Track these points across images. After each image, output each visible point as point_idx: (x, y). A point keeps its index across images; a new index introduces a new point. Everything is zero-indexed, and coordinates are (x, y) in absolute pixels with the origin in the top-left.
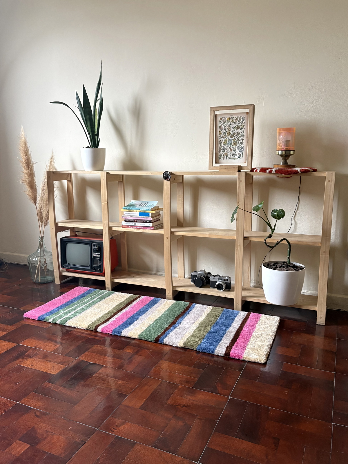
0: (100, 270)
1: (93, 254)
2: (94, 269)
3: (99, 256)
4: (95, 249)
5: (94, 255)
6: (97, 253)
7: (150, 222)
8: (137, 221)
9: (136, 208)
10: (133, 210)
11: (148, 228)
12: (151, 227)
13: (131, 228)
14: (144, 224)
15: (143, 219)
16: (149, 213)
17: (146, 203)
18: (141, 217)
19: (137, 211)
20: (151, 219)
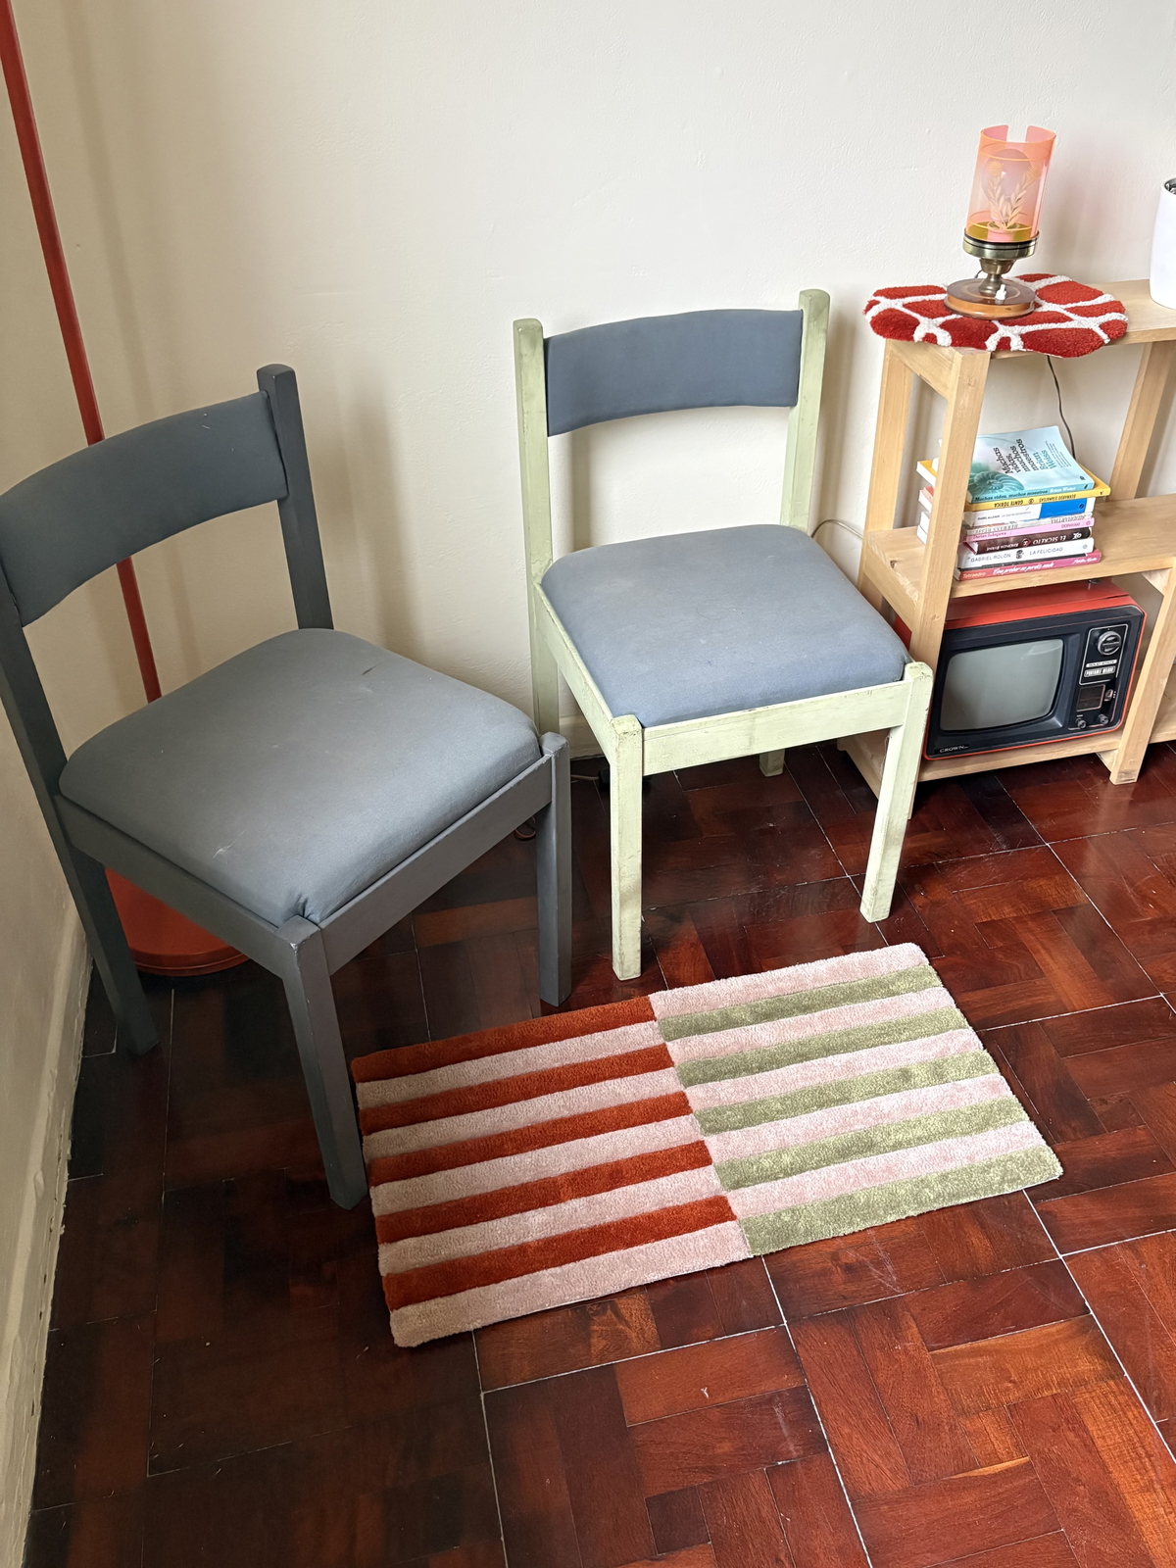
7: (1085, 533)
8: (1030, 540)
9: (1027, 489)
10: (1019, 497)
11: (1077, 561)
12: (1090, 555)
13: (1000, 575)
14: (1061, 549)
15: (1058, 527)
16: (1085, 500)
17: (1017, 445)
18: (1048, 520)
19: (1036, 499)
20: (1088, 523)
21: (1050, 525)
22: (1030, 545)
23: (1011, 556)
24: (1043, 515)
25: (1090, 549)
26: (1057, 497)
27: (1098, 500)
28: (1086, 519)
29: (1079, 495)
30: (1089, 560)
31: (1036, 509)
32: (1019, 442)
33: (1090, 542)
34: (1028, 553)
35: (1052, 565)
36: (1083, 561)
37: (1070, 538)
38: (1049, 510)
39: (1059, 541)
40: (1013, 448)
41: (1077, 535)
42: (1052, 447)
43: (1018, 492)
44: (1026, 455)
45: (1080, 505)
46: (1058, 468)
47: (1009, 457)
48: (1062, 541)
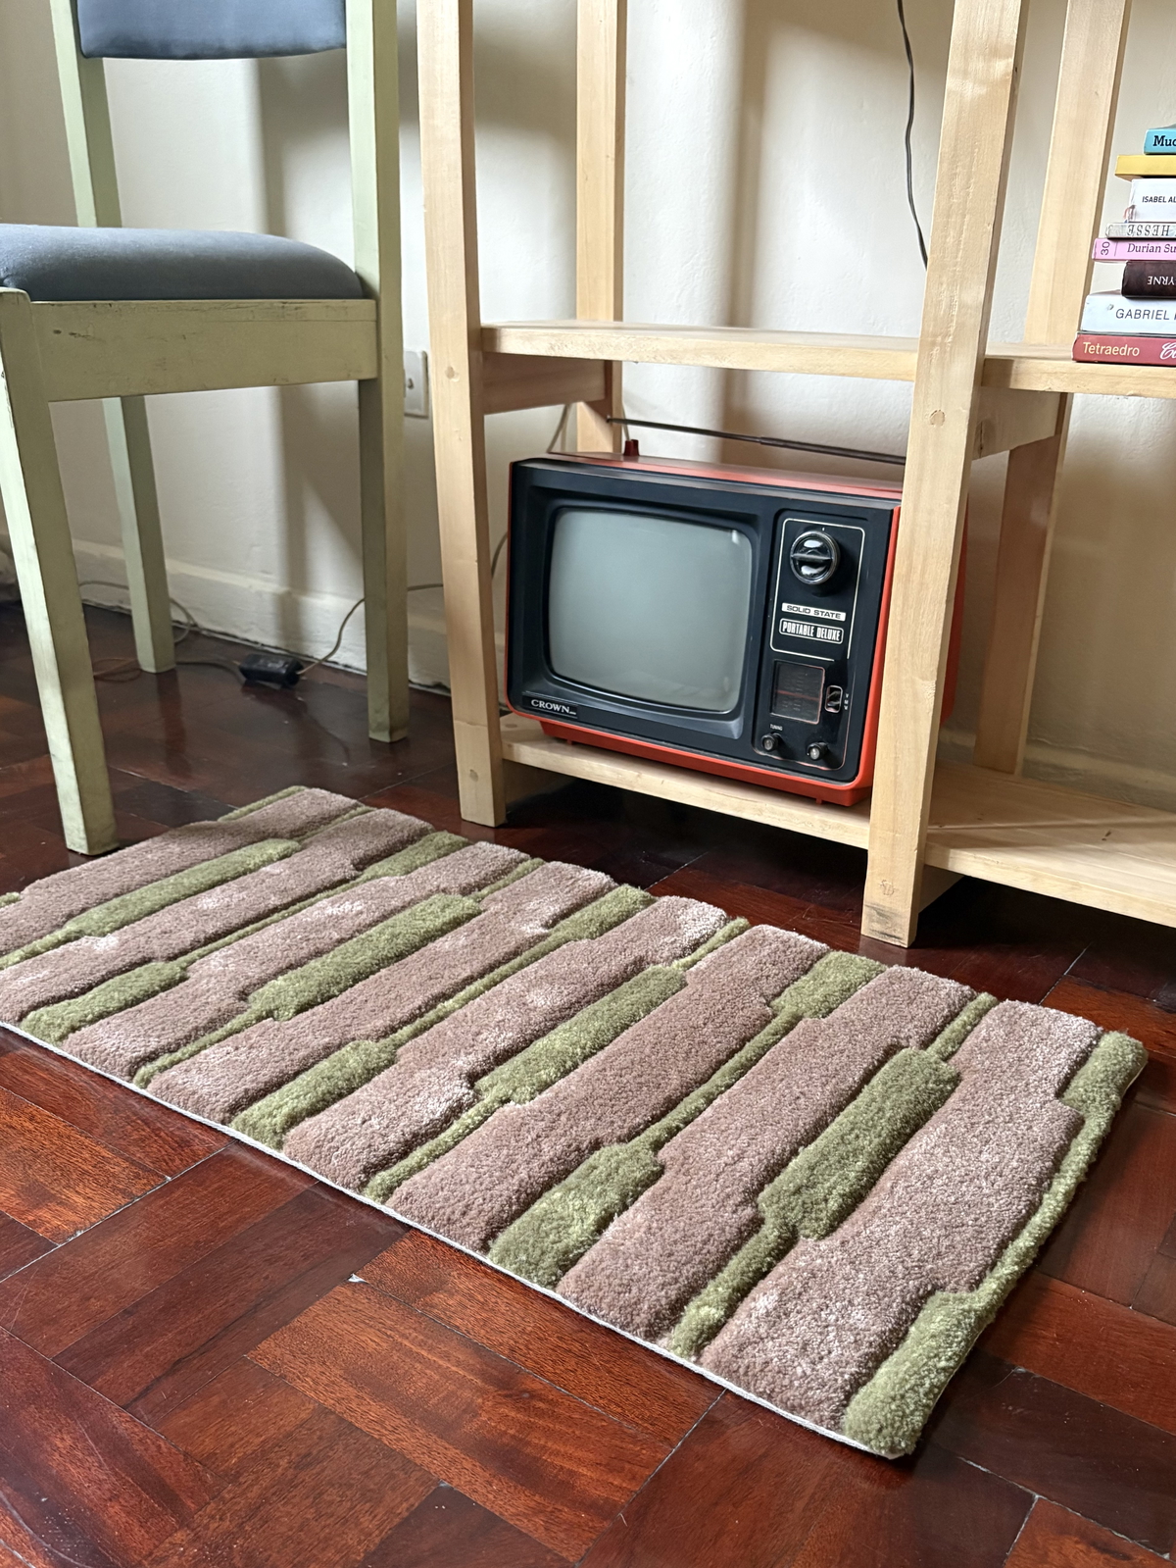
0: (826, 756)
1: (781, 614)
2: (780, 746)
3: (833, 635)
4: (805, 570)
5: (790, 627)
6: (812, 611)
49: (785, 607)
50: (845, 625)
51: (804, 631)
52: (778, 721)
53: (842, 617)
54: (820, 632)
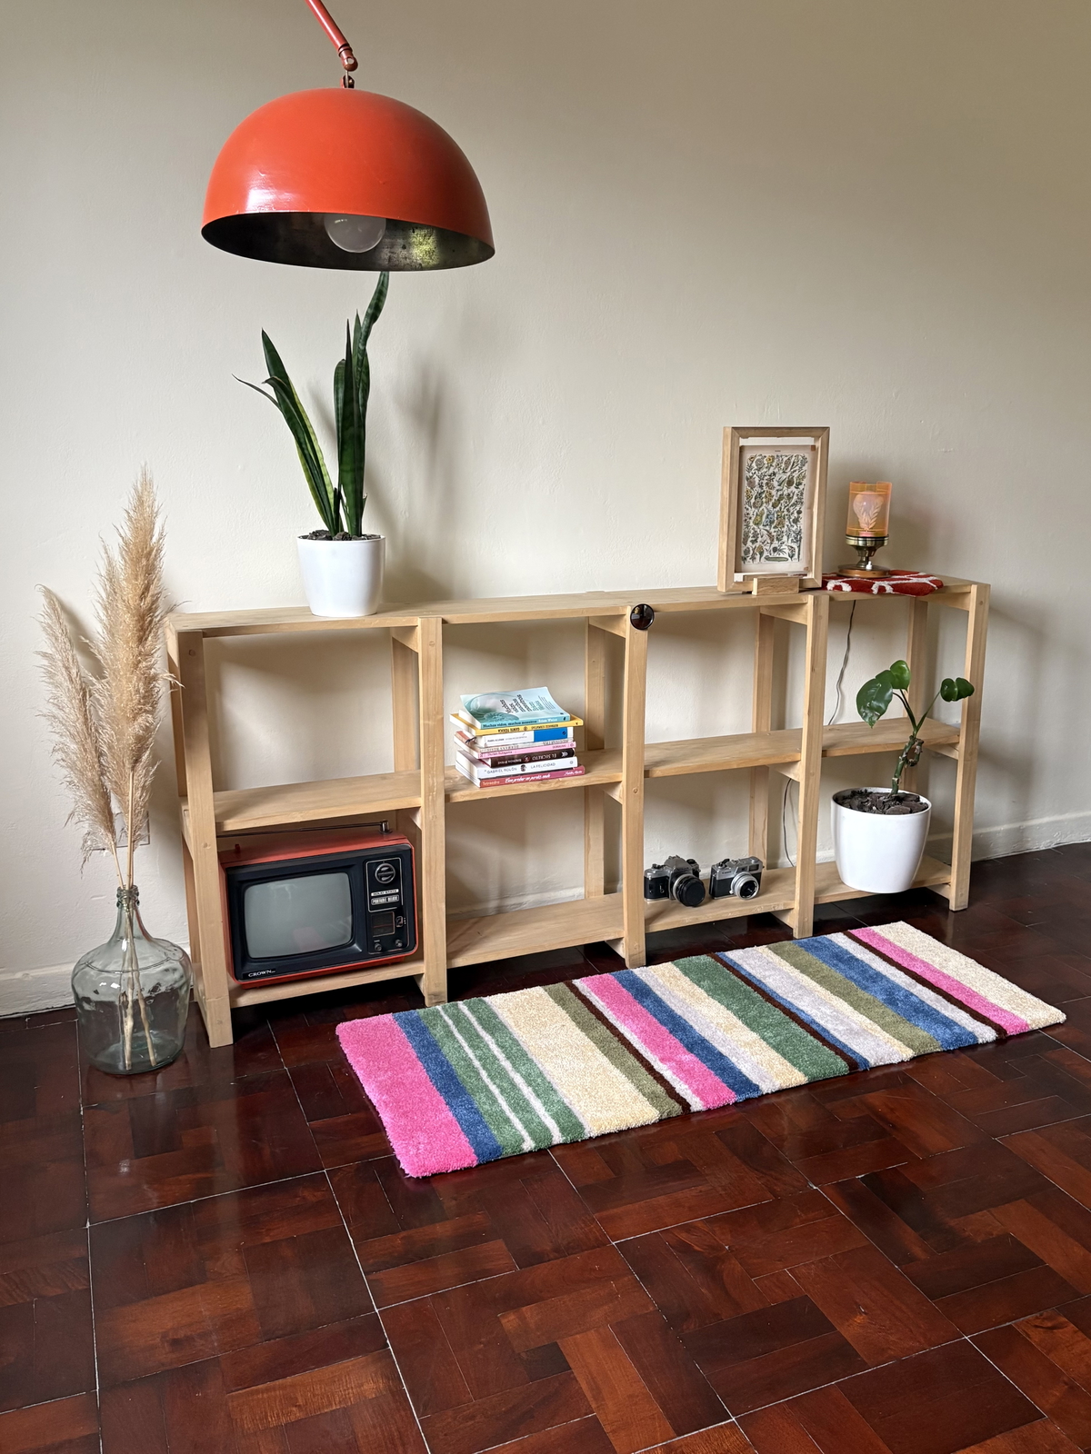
0: (404, 946)
1: (369, 898)
3: (395, 899)
4: (383, 879)
5: (376, 901)
6: (385, 893)
7: (570, 753)
8: (531, 758)
9: (521, 720)
10: (515, 726)
11: (568, 773)
12: (577, 769)
13: (511, 783)
14: (554, 764)
15: (550, 748)
16: (566, 728)
17: (517, 699)
18: (541, 743)
19: (529, 727)
20: (572, 745)
21: (542, 747)
22: (531, 761)
23: (517, 769)
24: (536, 740)
25: (575, 764)
26: (545, 726)
27: (575, 728)
28: (569, 743)
29: (561, 725)
30: (576, 772)
31: (530, 735)
32: (519, 696)
33: (574, 759)
34: (530, 767)
35: (549, 776)
36: (572, 773)
37: (560, 756)
38: (539, 736)
39: (552, 758)
40: (515, 700)
41: (564, 754)
42: (542, 699)
43: (514, 721)
44: (524, 704)
45: (562, 733)
46: (546, 710)
47: (511, 705)
48: (554, 759)
49: (372, 894)
50: (399, 893)
51: (383, 900)
52: (377, 939)
53: (397, 891)
54: (389, 899)
